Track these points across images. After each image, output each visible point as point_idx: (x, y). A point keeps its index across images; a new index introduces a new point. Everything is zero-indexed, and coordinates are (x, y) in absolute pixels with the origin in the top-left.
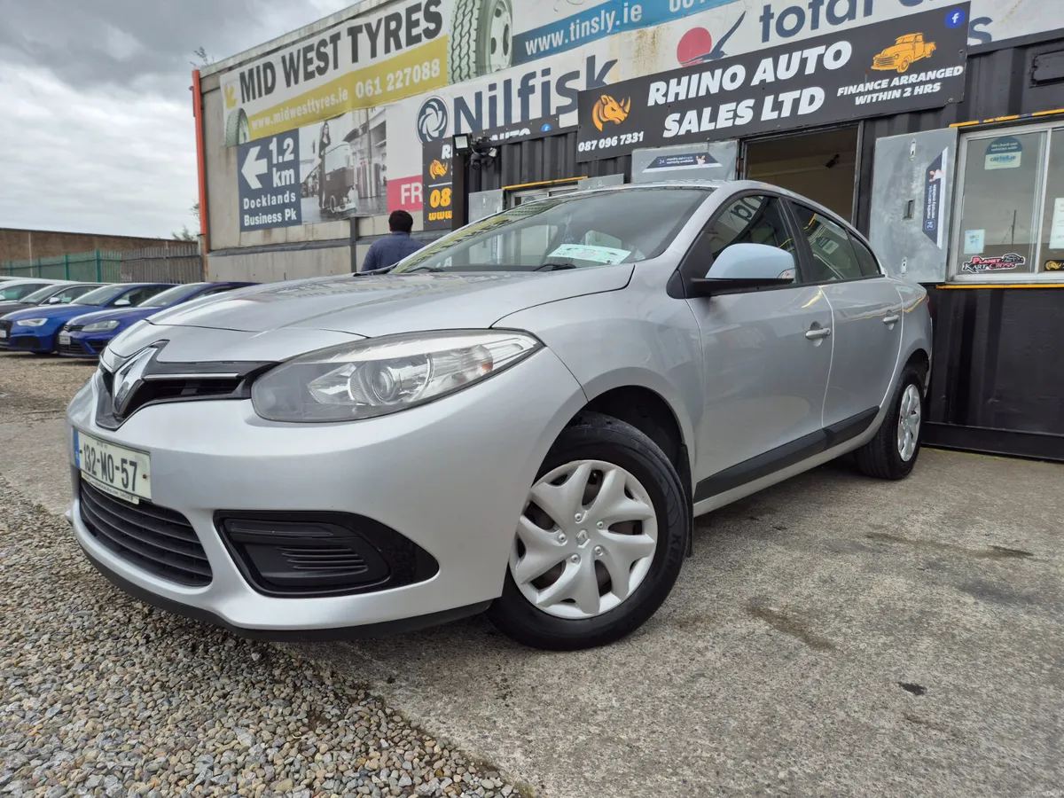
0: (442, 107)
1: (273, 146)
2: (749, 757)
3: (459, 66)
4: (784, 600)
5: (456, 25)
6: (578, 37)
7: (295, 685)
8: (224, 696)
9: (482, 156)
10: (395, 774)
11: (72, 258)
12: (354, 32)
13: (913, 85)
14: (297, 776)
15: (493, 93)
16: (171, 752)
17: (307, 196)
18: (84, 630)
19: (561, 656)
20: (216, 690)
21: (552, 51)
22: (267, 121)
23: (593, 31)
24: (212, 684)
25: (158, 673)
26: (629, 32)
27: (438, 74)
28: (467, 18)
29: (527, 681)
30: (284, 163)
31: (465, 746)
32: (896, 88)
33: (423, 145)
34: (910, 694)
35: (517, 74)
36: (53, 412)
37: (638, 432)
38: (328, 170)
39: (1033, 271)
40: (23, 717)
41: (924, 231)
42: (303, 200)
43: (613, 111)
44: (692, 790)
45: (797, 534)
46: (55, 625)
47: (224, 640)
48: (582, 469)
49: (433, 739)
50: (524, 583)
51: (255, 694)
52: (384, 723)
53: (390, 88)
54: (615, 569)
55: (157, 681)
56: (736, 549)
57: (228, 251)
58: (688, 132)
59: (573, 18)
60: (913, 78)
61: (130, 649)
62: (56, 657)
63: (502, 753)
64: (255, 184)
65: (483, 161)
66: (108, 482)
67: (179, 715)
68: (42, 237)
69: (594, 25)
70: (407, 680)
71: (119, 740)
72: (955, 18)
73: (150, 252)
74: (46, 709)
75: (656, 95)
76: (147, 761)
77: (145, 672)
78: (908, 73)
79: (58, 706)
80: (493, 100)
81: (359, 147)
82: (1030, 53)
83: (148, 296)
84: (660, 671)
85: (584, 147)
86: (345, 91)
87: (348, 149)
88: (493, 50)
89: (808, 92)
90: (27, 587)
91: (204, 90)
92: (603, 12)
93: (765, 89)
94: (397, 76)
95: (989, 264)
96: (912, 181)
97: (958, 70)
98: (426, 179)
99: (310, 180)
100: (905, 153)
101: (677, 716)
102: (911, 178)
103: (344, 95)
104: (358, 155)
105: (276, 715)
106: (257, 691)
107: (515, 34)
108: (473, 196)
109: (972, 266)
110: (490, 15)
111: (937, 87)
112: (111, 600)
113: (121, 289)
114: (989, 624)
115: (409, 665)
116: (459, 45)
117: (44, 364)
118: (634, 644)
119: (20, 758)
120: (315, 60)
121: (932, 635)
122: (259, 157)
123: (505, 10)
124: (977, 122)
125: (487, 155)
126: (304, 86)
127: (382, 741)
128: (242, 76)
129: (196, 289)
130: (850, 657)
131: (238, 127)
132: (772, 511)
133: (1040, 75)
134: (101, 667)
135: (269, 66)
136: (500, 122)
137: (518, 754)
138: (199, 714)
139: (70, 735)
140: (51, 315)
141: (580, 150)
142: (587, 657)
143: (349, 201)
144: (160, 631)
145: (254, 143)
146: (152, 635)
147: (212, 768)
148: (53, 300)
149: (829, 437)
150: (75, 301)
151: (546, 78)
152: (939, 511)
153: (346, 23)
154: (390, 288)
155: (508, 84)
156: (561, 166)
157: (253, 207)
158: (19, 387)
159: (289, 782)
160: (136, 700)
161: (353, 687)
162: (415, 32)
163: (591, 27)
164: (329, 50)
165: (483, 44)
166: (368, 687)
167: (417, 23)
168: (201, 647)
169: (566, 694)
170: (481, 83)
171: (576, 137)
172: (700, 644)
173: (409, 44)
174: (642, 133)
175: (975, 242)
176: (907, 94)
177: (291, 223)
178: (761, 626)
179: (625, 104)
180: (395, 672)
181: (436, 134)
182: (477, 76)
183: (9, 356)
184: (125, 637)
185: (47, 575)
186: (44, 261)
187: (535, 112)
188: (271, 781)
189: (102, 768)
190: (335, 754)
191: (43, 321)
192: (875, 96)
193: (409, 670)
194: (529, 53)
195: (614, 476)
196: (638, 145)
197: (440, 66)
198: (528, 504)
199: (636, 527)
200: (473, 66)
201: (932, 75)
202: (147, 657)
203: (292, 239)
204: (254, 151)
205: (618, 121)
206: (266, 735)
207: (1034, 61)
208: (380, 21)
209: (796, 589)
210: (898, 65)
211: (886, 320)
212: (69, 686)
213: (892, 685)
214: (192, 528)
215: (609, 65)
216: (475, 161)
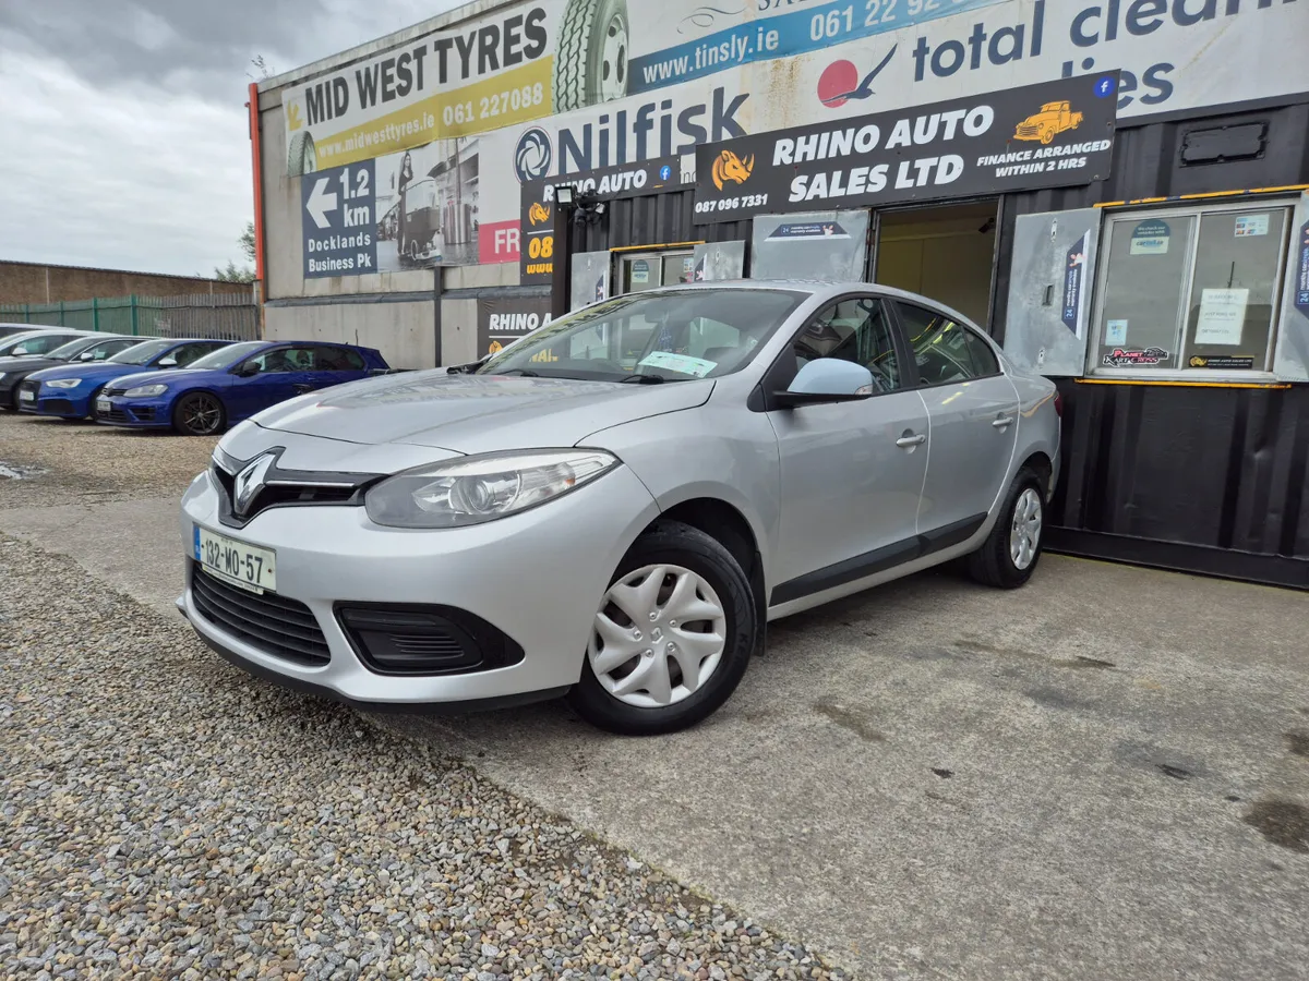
0: (544, 140)
1: (345, 178)
2: (782, 817)
3: (566, 93)
4: (851, 700)
5: (563, 44)
6: (704, 65)
7: (396, 757)
8: (336, 764)
9: (588, 213)
10: (484, 822)
11: (101, 302)
12: (442, 47)
13: (1057, 159)
14: (403, 821)
15: (604, 126)
16: (297, 801)
17: (384, 239)
18: (200, 709)
19: (633, 740)
20: (327, 759)
21: (674, 79)
22: (338, 147)
23: (722, 59)
24: (324, 754)
25: (275, 745)
26: (762, 62)
27: (539, 102)
28: (576, 36)
29: (601, 758)
30: (356, 198)
31: (542, 804)
32: (1039, 160)
33: (522, 184)
34: (938, 777)
35: (633, 105)
36: (110, 493)
37: (710, 539)
38: (409, 209)
39: (1176, 367)
40: (165, 776)
41: (1063, 319)
42: (379, 244)
43: (734, 169)
44: (728, 838)
45: (886, 640)
46: (172, 704)
47: (328, 721)
48: (657, 572)
49: (517, 798)
50: (602, 674)
51: (362, 762)
52: (475, 786)
53: (483, 115)
54: (687, 662)
55: (275, 750)
56: (820, 653)
57: (289, 301)
58: (816, 197)
59: (698, 43)
60: (1057, 151)
61: (246, 725)
62: (180, 730)
63: (574, 809)
64: (322, 223)
65: (588, 218)
66: (233, 574)
67: (299, 776)
68: (63, 274)
69: (722, 52)
70: (496, 755)
71: (251, 793)
72: (1105, 86)
73: (196, 299)
74: (183, 770)
75: (782, 154)
76: (278, 807)
77: (263, 743)
78: (1053, 144)
79: (193, 767)
80: (604, 135)
81: (445, 184)
82: (1181, 128)
83: (198, 356)
84: (721, 754)
85: (702, 207)
86: (431, 116)
87: (433, 186)
88: (606, 76)
89: (946, 160)
90: (135, 671)
91: (262, 108)
92: (734, 37)
93: (901, 153)
94: (492, 101)
95: (1130, 358)
96: (1052, 265)
97: (1105, 145)
98: (525, 225)
99: (388, 220)
100: (1046, 233)
101: (727, 787)
102: (1050, 261)
103: (430, 121)
104: (445, 193)
105: (382, 778)
106: (364, 760)
107: (630, 58)
108: (576, 257)
109: (1113, 359)
110: (603, 32)
111: (1082, 162)
112: (219, 684)
113: (165, 346)
114: (1037, 726)
115: (497, 743)
116: (566, 67)
117: (80, 433)
118: (703, 732)
119: (172, 803)
120: (396, 78)
121: (980, 732)
122: (327, 191)
123: (621, 29)
124: (1123, 203)
125: (594, 211)
126: (382, 108)
127: (474, 799)
128: (309, 93)
129: (254, 348)
130: (897, 748)
131: (303, 153)
132: (868, 618)
133: (1190, 154)
134: (223, 739)
135: (341, 82)
136: (612, 161)
137: (588, 810)
138: (316, 776)
139: (208, 789)
140: (86, 375)
141: (698, 210)
142: (658, 741)
143: (434, 248)
144: (270, 711)
145: (322, 174)
146: (263, 714)
147: (333, 813)
148: (85, 356)
149: (924, 544)
150: (110, 359)
151: (666, 112)
152: (1040, 621)
153: (433, 35)
154: (485, 395)
155: (622, 116)
156: (676, 227)
157: (319, 249)
158: (60, 461)
159: (398, 824)
160: (259, 764)
161: (448, 759)
162: (515, 49)
163: (720, 54)
164: (412, 66)
165: (594, 68)
166: (460, 760)
167: (517, 39)
168: (309, 725)
169: (632, 769)
170: (591, 114)
171: (693, 196)
172: (763, 734)
173: (506, 64)
174: (766, 196)
175: (1117, 334)
176: (1051, 168)
177: (363, 270)
178: (823, 720)
179: (748, 162)
180: (485, 749)
181: (537, 172)
182: (587, 105)
183: (36, 422)
184: (238, 715)
185: (152, 661)
186: (68, 305)
187: (653, 151)
188: (382, 824)
189: (242, 812)
190: (434, 806)
191: (77, 382)
192: (1016, 168)
193: (497, 747)
194: (648, 81)
195: (687, 579)
196: (760, 210)
197: (543, 92)
198: (607, 603)
199: (707, 626)
200: (582, 93)
201: (1077, 148)
202: (262, 732)
203: (364, 289)
204: (322, 183)
205: (740, 181)
206: (375, 792)
207: (1185, 138)
208: (473, 35)
209: (867, 690)
210: (1043, 135)
211: (995, 423)
212: (199, 753)
213: (925, 770)
214: (314, 617)
215: (739, 100)
216: (580, 217)
